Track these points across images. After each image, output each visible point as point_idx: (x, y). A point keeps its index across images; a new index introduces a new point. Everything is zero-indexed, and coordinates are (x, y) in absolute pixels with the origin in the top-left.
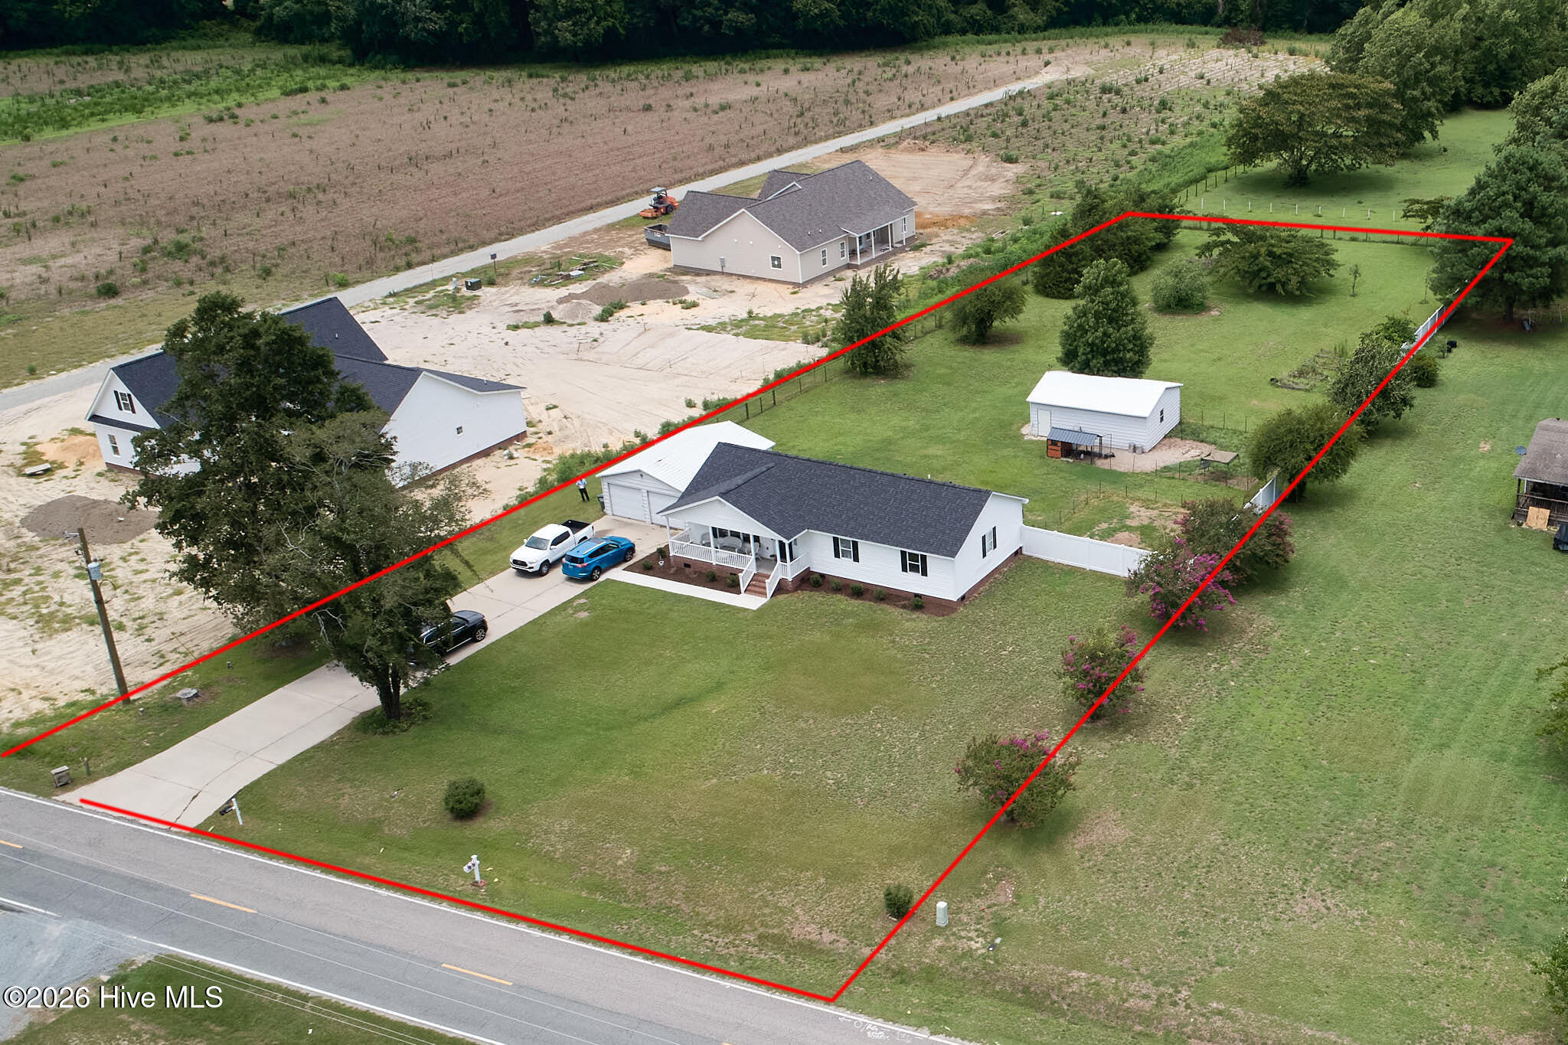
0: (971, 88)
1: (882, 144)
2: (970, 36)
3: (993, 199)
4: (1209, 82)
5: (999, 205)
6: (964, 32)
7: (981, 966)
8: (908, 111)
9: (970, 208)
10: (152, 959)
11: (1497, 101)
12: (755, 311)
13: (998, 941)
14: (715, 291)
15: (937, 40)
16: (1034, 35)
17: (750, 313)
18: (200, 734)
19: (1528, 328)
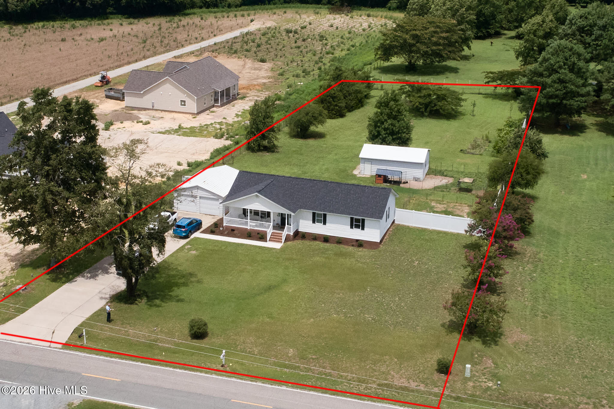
0: (221, 31)
1: (193, 55)
2: (204, 9)
3: (265, 78)
4: (337, 28)
5: (271, 80)
6: (201, 7)
7: (497, 393)
8: (195, 41)
9: (256, 81)
10: (82, 401)
11: (485, 35)
12: (182, 125)
13: (499, 382)
14: (154, 117)
15: (188, 11)
16: (236, 9)
17: (180, 126)
18: (36, 305)
19: (569, 128)
